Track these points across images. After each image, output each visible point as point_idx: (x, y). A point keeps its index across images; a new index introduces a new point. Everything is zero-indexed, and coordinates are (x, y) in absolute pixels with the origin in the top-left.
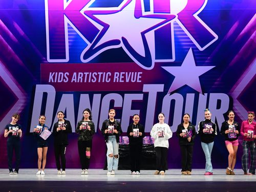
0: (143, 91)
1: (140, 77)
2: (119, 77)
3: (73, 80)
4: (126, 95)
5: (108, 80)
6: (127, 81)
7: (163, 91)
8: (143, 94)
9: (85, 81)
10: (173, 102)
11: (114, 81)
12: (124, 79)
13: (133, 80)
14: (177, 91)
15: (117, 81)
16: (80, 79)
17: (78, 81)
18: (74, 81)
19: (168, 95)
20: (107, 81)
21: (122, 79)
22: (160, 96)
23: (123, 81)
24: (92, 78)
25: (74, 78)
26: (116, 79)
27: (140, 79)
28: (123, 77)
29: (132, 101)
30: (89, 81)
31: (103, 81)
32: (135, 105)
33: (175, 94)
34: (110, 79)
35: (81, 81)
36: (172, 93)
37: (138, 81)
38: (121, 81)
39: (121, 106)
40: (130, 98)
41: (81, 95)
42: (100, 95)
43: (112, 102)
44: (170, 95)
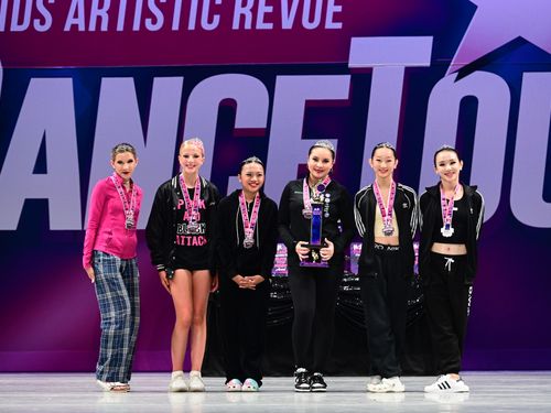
0: (351, 65)
1: (339, 9)
2: (254, 10)
3: (70, 21)
4: (281, 80)
5: (210, 21)
6: (287, 23)
7: (427, 63)
8: (347, 78)
9: (120, 27)
10: (469, 107)
11: (236, 26)
12: (274, 17)
13: (311, 19)
14: (484, 63)
15: (248, 26)
16: (99, 19)
17: (92, 28)
18: (75, 27)
19: (449, 78)
20: (205, 26)
21: (267, 17)
22: (418, 85)
23: (269, 26)
24: (146, 13)
25: (76, 16)
26: (243, 17)
27: (336, 18)
28: (270, 9)
29: (308, 102)
30: (136, 27)
31: (192, 26)
32: (319, 120)
33: (477, 73)
34: (217, 18)
35: (104, 28)
36: (463, 72)
37: (330, 25)
38: (261, 25)
39: (265, 126)
40: (298, 90)
41: (105, 81)
42: (177, 82)
43: (227, 109)
44: (458, 79)
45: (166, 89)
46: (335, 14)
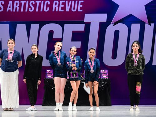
0: (85, 21)
1: (82, 6)
2: (59, 6)
3: (8, 9)
4: (65, 25)
5: (47, 9)
6: (68, 10)
7: (106, 21)
8: (84, 25)
9: (22, 10)
10: (117, 33)
11: (53, 10)
12: (64, 8)
13: (74, 9)
14: (121, 21)
15: (57, 10)
16: (16, 8)
17: (14, 11)
18: (9, 10)
19: (112, 25)
20: (45, 10)
21: (62, 8)
22: (103, 27)
23: (63, 10)
24: (29, 7)
25: (10, 7)
26: (55, 8)
27: (81, 8)
28: (63, 6)
29: (73, 31)
30: (26, 10)
31: (41, 10)
32: (76, 36)
33: (119, 24)
34: (48, 8)
35: (18, 11)
36: (115, 23)
37: (79, 10)
38: (60, 10)
39: (61, 38)
40: (70, 28)
41: (18, 25)
42: (37, 26)
43: (51, 33)
44: (114, 25)
45: (35, 28)
46: (81, 7)
